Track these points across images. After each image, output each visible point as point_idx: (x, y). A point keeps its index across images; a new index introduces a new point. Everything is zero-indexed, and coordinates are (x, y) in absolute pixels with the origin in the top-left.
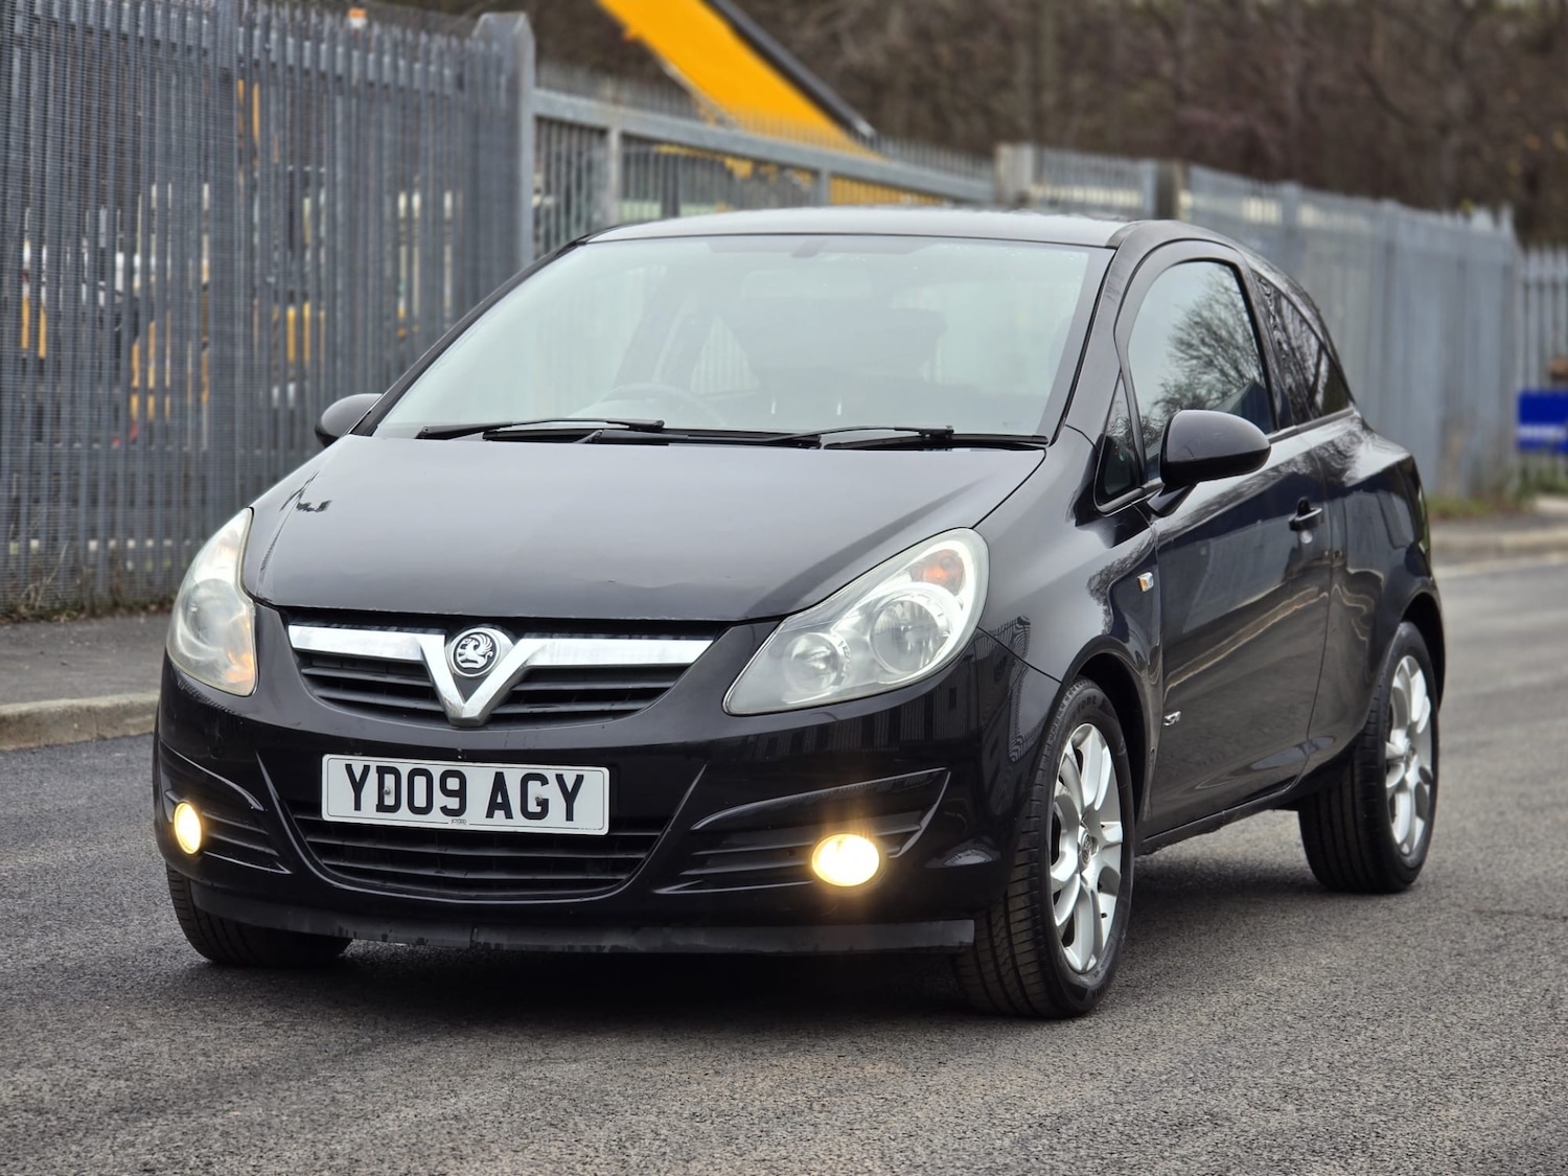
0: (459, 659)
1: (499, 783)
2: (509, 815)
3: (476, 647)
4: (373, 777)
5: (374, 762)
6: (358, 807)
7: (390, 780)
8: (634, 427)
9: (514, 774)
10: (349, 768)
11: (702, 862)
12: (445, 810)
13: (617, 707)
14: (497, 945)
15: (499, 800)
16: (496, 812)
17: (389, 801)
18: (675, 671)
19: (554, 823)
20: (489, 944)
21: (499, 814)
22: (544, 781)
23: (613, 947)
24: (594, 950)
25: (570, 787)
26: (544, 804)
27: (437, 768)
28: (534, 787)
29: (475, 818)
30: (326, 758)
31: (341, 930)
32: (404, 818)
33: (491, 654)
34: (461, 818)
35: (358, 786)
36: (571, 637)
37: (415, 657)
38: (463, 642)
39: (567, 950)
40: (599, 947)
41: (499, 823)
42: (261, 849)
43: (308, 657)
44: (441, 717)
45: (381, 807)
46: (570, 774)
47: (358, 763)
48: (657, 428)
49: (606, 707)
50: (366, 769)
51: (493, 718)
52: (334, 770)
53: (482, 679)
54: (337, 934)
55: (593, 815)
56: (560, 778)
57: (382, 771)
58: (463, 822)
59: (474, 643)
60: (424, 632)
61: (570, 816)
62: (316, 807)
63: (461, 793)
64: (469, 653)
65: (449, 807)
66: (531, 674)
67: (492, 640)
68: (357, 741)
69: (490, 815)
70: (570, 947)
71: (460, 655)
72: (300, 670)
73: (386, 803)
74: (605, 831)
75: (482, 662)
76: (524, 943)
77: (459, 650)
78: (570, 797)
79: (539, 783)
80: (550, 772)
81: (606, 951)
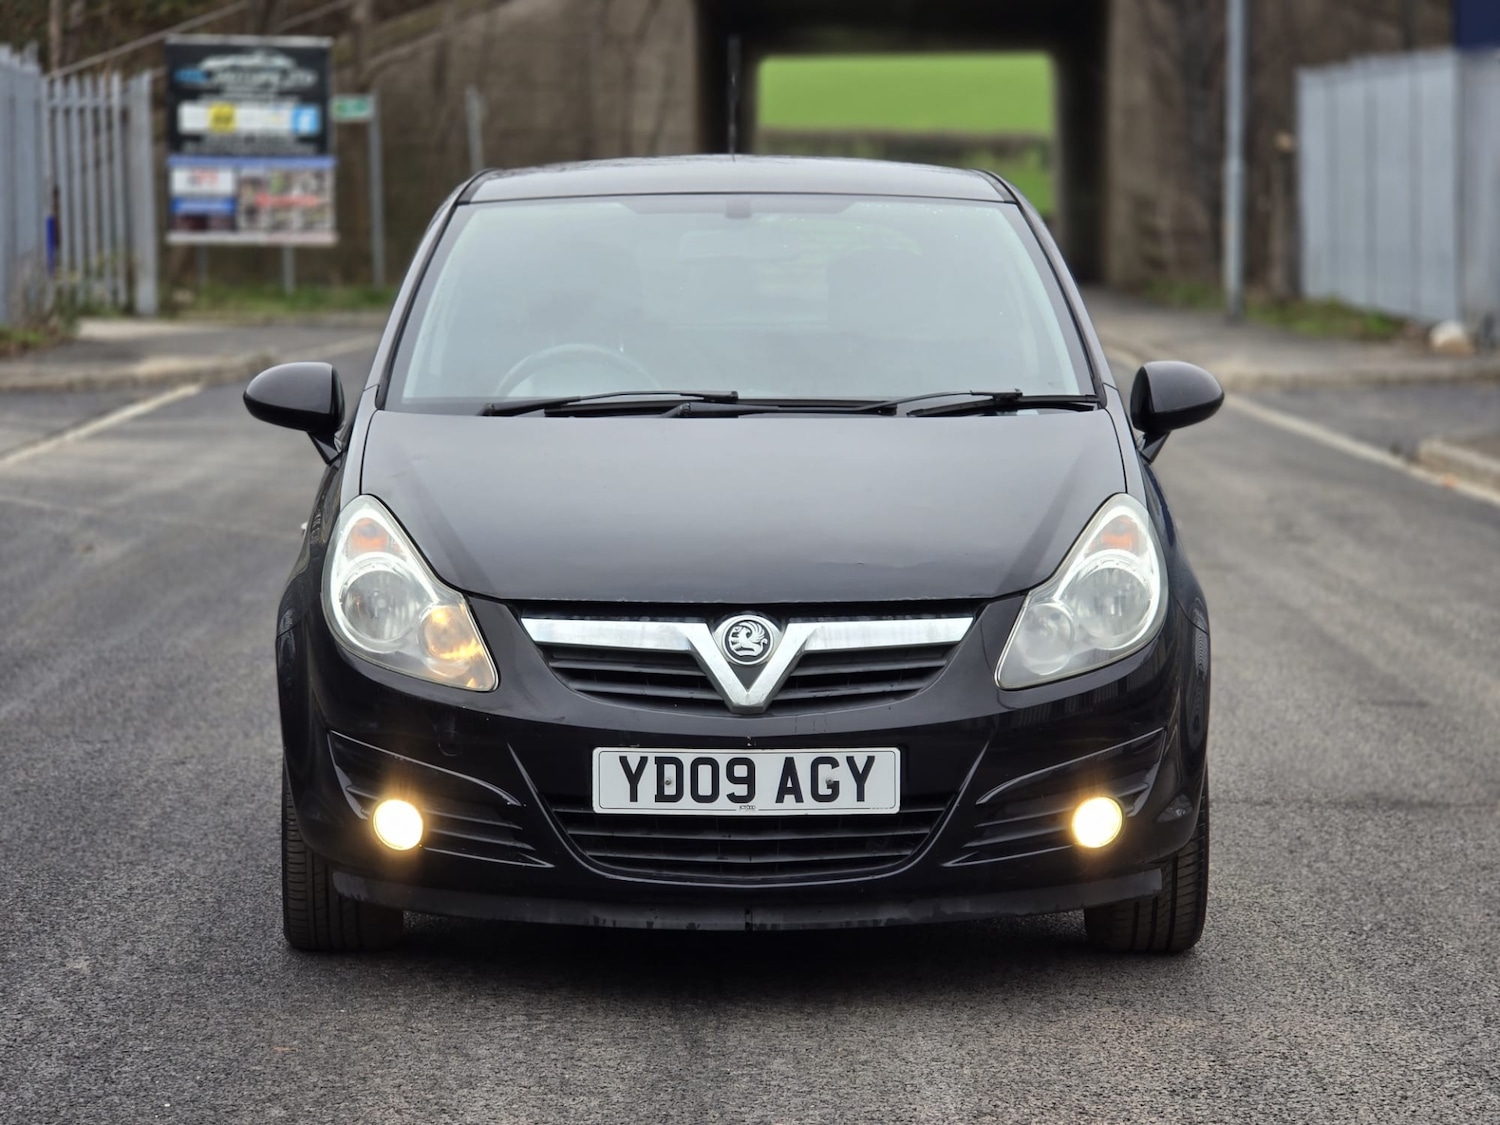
0: (733, 647)
1: (789, 768)
2: (799, 799)
3: (748, 635)
4: (651, 769)
5: (651, 754)
6: (634, 797)
7: (670, 771)
8: (708, 399)
9: (803, 759)
10: (624, 761)
11: (980, 834)
12: (732, 798)
13: (897, 687)
14: (773, 925)
15: (789, 785)
16: (786, 797)
17: (670, 790)
18: (943, 649)
19: (846, 804)
20: (765, 925)
21: (789, 799)
22: (834, 763)
23: (889, 920)
24: (871, 925)
25: (860, 768)
26: (834, 786)
27: (723, 757)
28: (825, 771)
29: (765, 804)
30: (597, 751)
31: (596, 920)
32: (687, 806)
33: (766, 641)
34: (749, 804)
35: (634, 778)
36: (837, 620)
37: (682, 647)
38: (734, 630)
39: (844, 927)
40: (875, 921)
41: (790, 807)
42: (511, 844)
43: (550, 650)
44: (721, 705)
45: (661, 797)
46: (860, 756)
47: (634, 755)
48: (732, 399)
49: (887, 688)
50: (643, 761)
51: (775, 705)
52: (606, 763)
53: (762, 666)
54: (592, 923)
55: (884, 795)
56: (850, 761)
57: (661, 762)
58: (752, 808)
59: (745, 631)
60: (681, 621)
61: (861, 797)
62: (586, 799)
63: (750, 780)
64: (742, 640)
65: (736, 794)
66: (806, 658)
67: (763, 627)
68: (633, 733)
69: (780, 799)
70: (847, 923)
71: (733, 643)
72: (547, 662)
73: (666, 793)
74: (896, 810)
75: (758, 649)
76: (801, 922)
77: (731, 639)
78: (860, 778)
79: (830, 766)
80: (840, 754)
81: (882, 925)
